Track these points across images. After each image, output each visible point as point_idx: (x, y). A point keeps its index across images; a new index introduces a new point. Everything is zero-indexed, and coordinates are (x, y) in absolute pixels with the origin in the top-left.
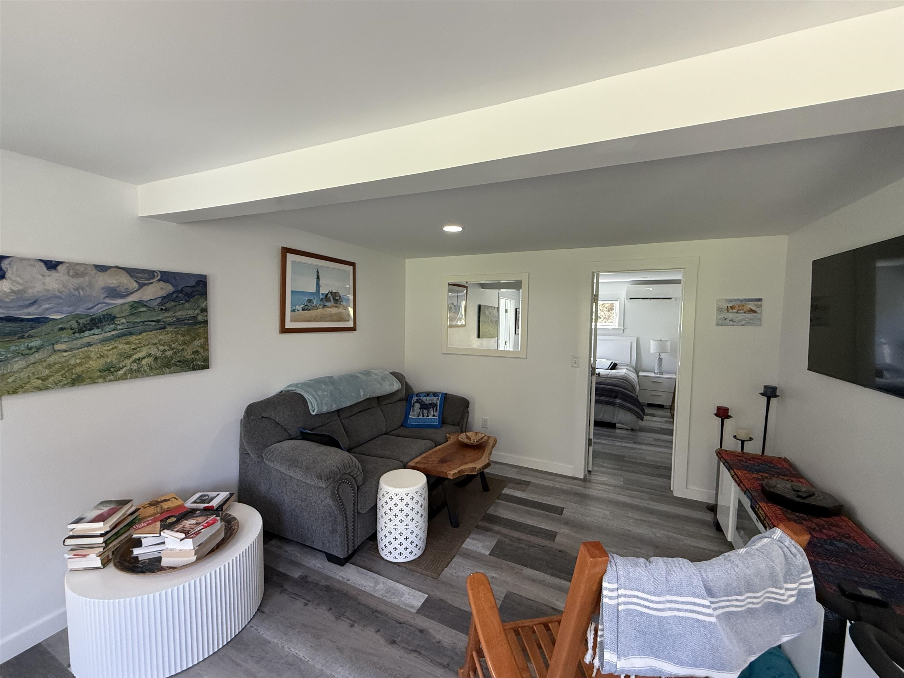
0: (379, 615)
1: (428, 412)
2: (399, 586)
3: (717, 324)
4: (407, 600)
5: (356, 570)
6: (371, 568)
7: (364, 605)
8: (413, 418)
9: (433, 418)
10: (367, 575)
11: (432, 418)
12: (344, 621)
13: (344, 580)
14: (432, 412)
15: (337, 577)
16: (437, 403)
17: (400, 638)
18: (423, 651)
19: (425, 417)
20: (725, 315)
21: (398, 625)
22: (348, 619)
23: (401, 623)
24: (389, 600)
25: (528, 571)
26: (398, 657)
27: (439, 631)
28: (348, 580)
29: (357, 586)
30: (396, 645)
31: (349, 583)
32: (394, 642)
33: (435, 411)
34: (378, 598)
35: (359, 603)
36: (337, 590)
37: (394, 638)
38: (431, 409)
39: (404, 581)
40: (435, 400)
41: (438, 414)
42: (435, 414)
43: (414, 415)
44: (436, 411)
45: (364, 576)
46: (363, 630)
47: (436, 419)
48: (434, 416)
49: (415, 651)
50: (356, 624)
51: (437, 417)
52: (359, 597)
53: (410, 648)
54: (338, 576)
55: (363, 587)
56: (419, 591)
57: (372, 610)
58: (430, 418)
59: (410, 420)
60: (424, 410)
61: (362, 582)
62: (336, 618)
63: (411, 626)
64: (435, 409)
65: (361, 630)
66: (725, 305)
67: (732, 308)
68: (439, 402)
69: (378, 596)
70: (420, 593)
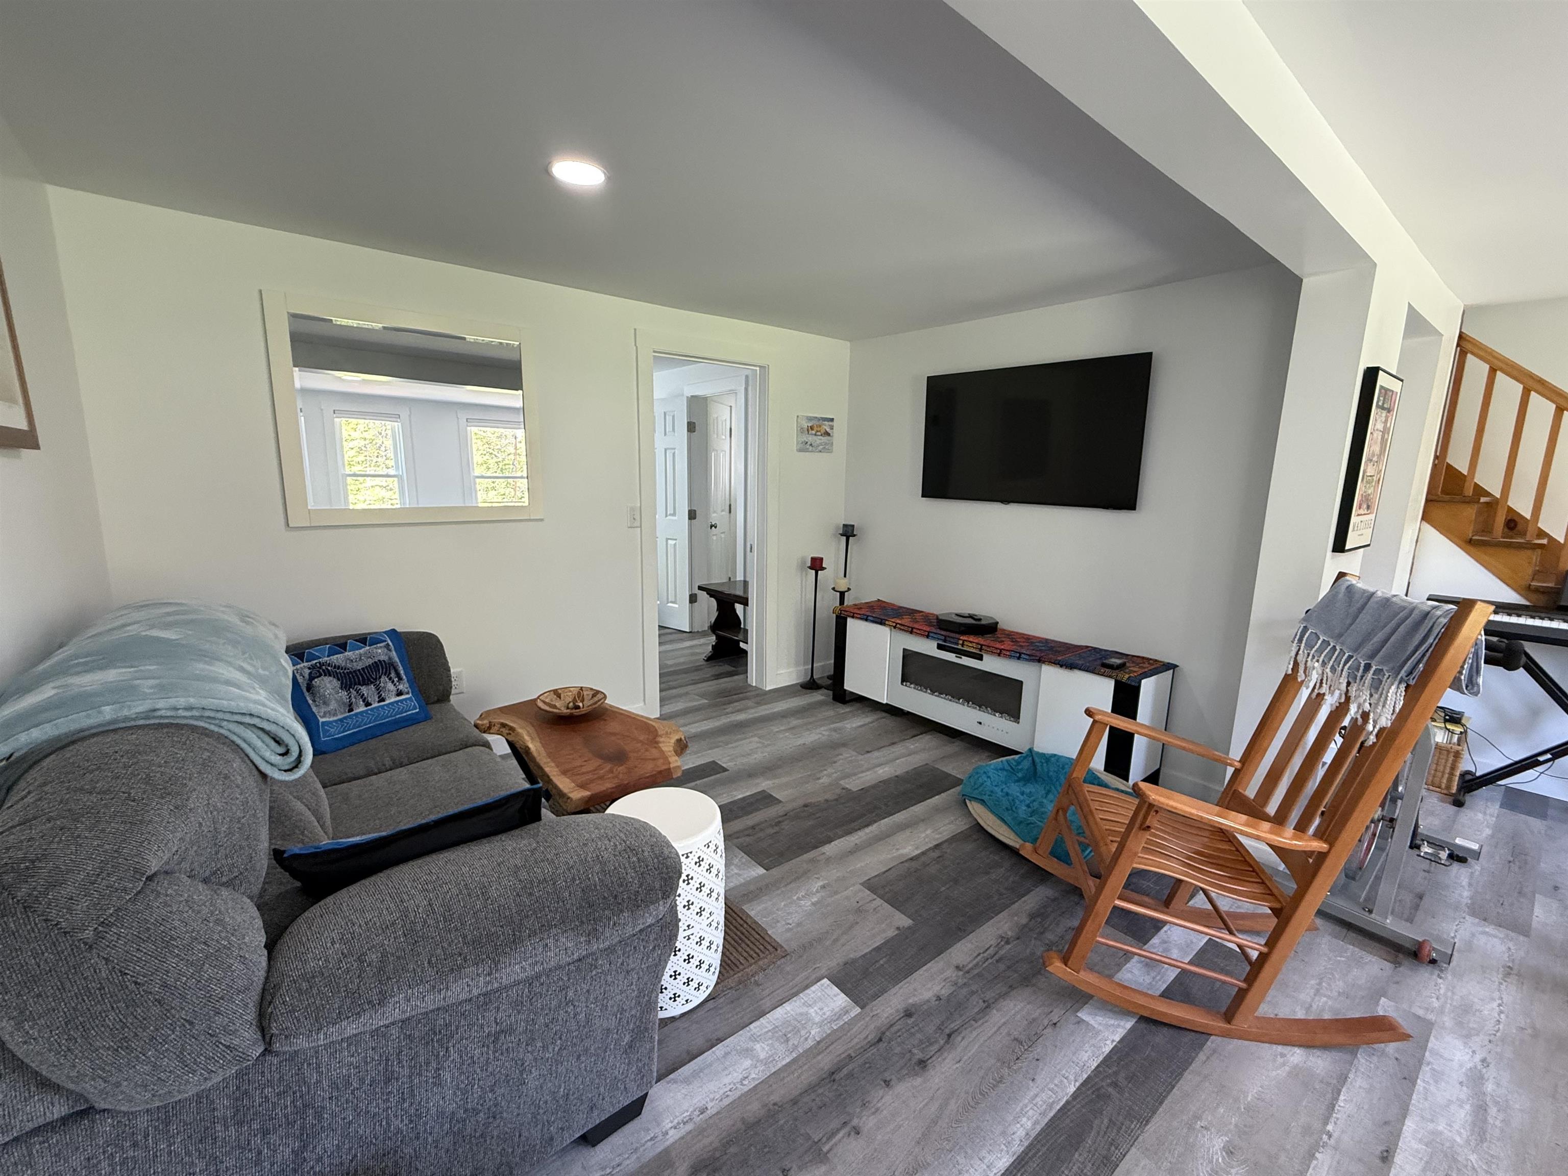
0: (845, 1071)
1: (378, 688)
2: (776, 1016)
3: (800, 450)
4: (824, 1014)
5: (675, 1086)
6: (688, 1052)
7: (801, 1094)
8: (331, 722)
9: (401, 701)
10: (711, 1065)
11: (397, 702)
12: (836, 1144)
13: (697, 1120)
14: (390, 686)
15: (674, 1136)
16: (390, 658)
17: (915, 1051)
18: (952, 1026)
19: (375, 705)
20: (805, 438)
21: (882, 1045)
22: (833, 1134)
23: (880, 1040)
24: (810, 1043)
25: (829, 849)
26: (957, 1065)
27: (915, 990)
28: (703, 1111)
29: (734, 1096)
30: (930, 1061)
31: (709, 1112)
32: (922, 1064)
33: (396, 680)
34: (794, 1061)
35: (795, 1102)
36: (728, 1143)
37: (914, 1061)
38: (384, 679)
39: (767, 1003)
40: (380, 653)
41: (407, 685)
42: (401, 687)
43: (330, 713)
44: (400, 679)
45: (706, 1071)
46: (877, 1110)
47: (410, 699)
48: (400, 693)
49: (949, 1036)
50: (855, 1122)
51: (408, 693)
52: (775, 1098)
53: (942, 1042)
54: (671, 1132)
55: (745, 1082)
56: (807, 987)
57: (827, 1081)
58: (392, 704)
59: (326, 731)
60: (364, 690)
61: (727, 1080)
62: (821, 1162)
63: (892, 1026)
64: (393, 675)
65: (874, 1113)
66: (806, 425)
67: (812, 428)
68: (394, 654)
69: (788, 1060)
70: (813, 988)
